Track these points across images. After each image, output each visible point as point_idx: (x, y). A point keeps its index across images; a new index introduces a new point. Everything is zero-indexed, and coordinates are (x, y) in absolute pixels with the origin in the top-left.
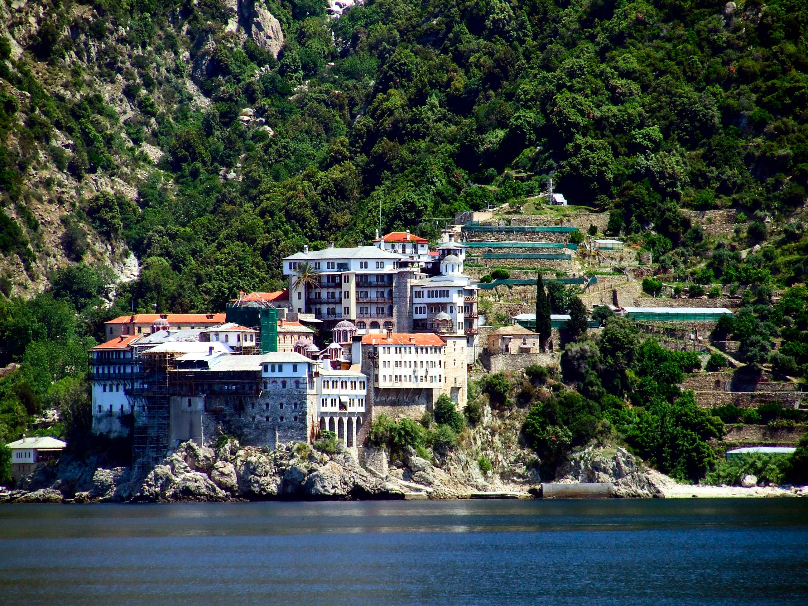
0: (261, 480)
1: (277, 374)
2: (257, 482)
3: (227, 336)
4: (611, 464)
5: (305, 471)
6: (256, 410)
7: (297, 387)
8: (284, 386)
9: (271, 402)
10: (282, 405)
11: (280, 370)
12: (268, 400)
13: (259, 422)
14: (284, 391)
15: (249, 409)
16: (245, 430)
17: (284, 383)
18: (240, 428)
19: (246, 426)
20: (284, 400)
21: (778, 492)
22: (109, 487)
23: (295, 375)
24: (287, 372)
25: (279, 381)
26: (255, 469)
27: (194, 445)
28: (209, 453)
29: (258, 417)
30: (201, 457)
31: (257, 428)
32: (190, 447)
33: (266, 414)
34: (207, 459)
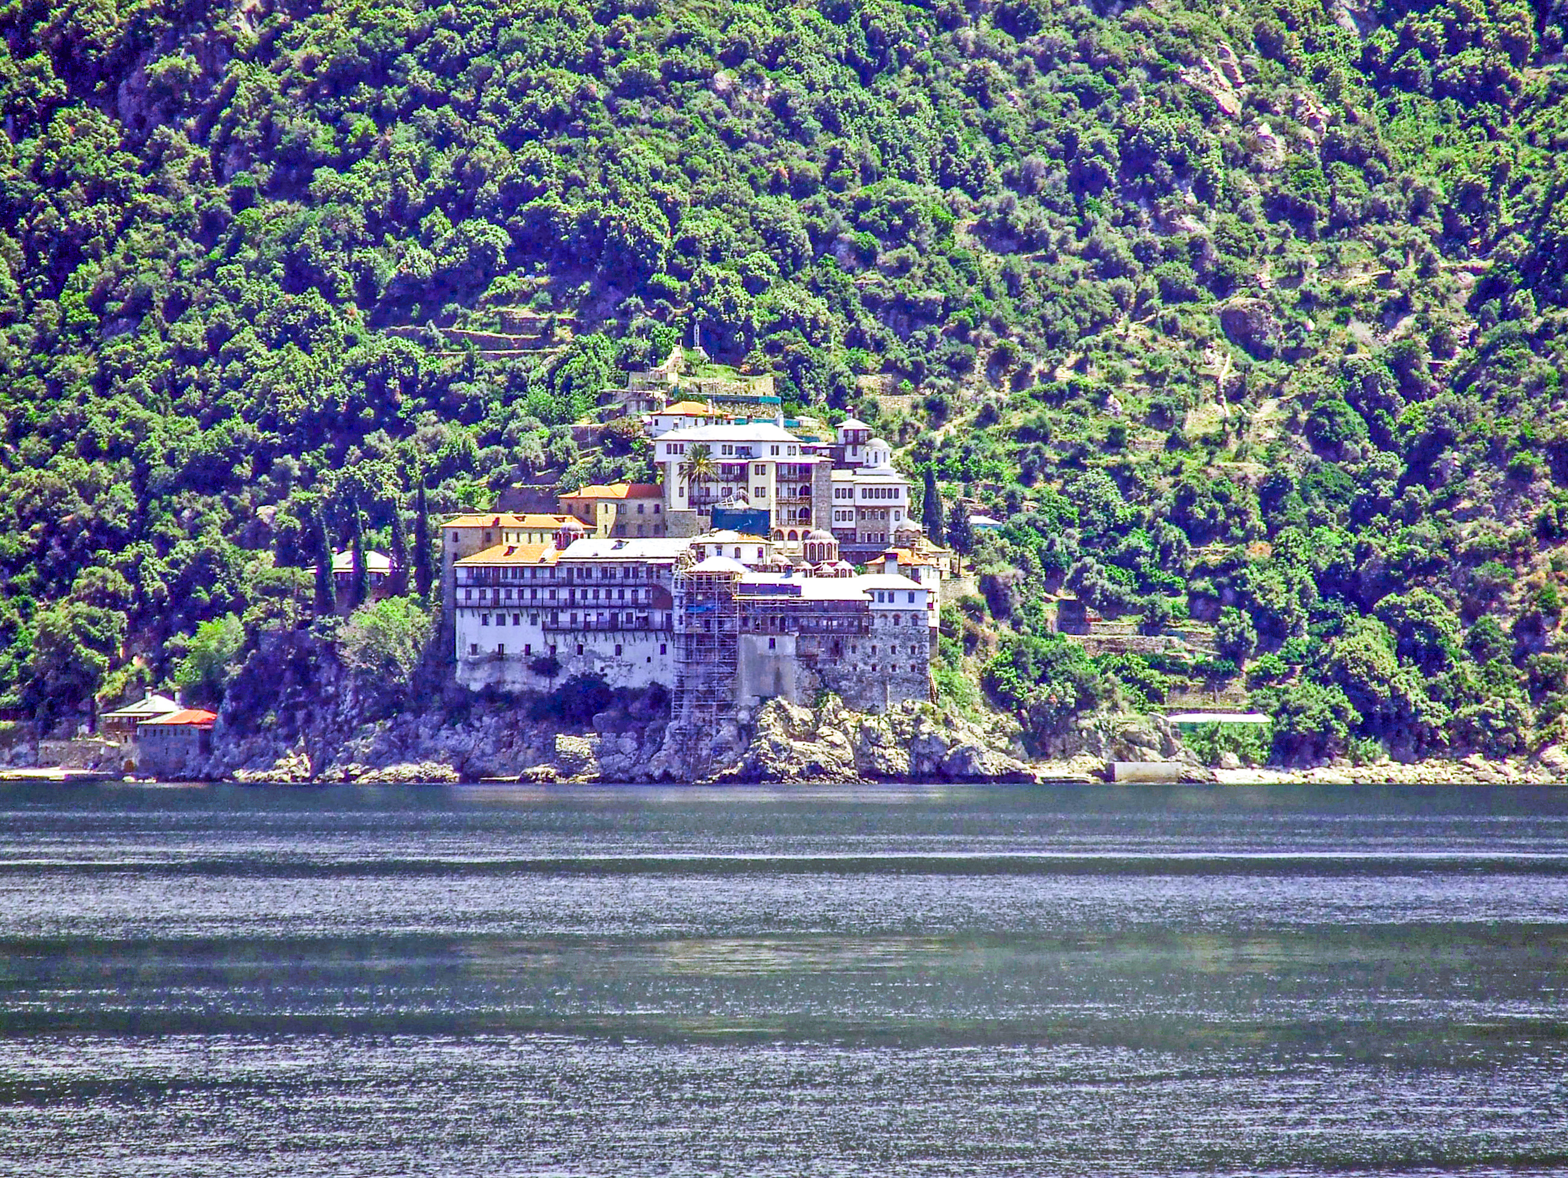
0: (887, 753)
1: (886, 605)
2: (883, 756)
3: (738, 550)
4: (1156, 737)
5: (948, 741)
6: (859, 655)
7: (915, 624)
8: (897, 623)
9: (879, 645)
10: (893, 648)
11: (891, 600)
12: (875, 642)
13: (863, 672)
14: (897, 629)
15: (848, 654)
16: (843, 683)
17: (897, 619)
18: (836, 680)
19: (845, 677)
20: (897, 642)
21: (1272, 777)
22: (585, 761)
23: (912, 607)
24: (901, 603)
25: (890, 615)
26: (878, 738)
27: (784, 703)
28: (807, 715)
29: (861, 665)
30: (796, 721)
31: (860, 680)
32: (780, 706)
33: (873, 661)
34: (805, 723)
